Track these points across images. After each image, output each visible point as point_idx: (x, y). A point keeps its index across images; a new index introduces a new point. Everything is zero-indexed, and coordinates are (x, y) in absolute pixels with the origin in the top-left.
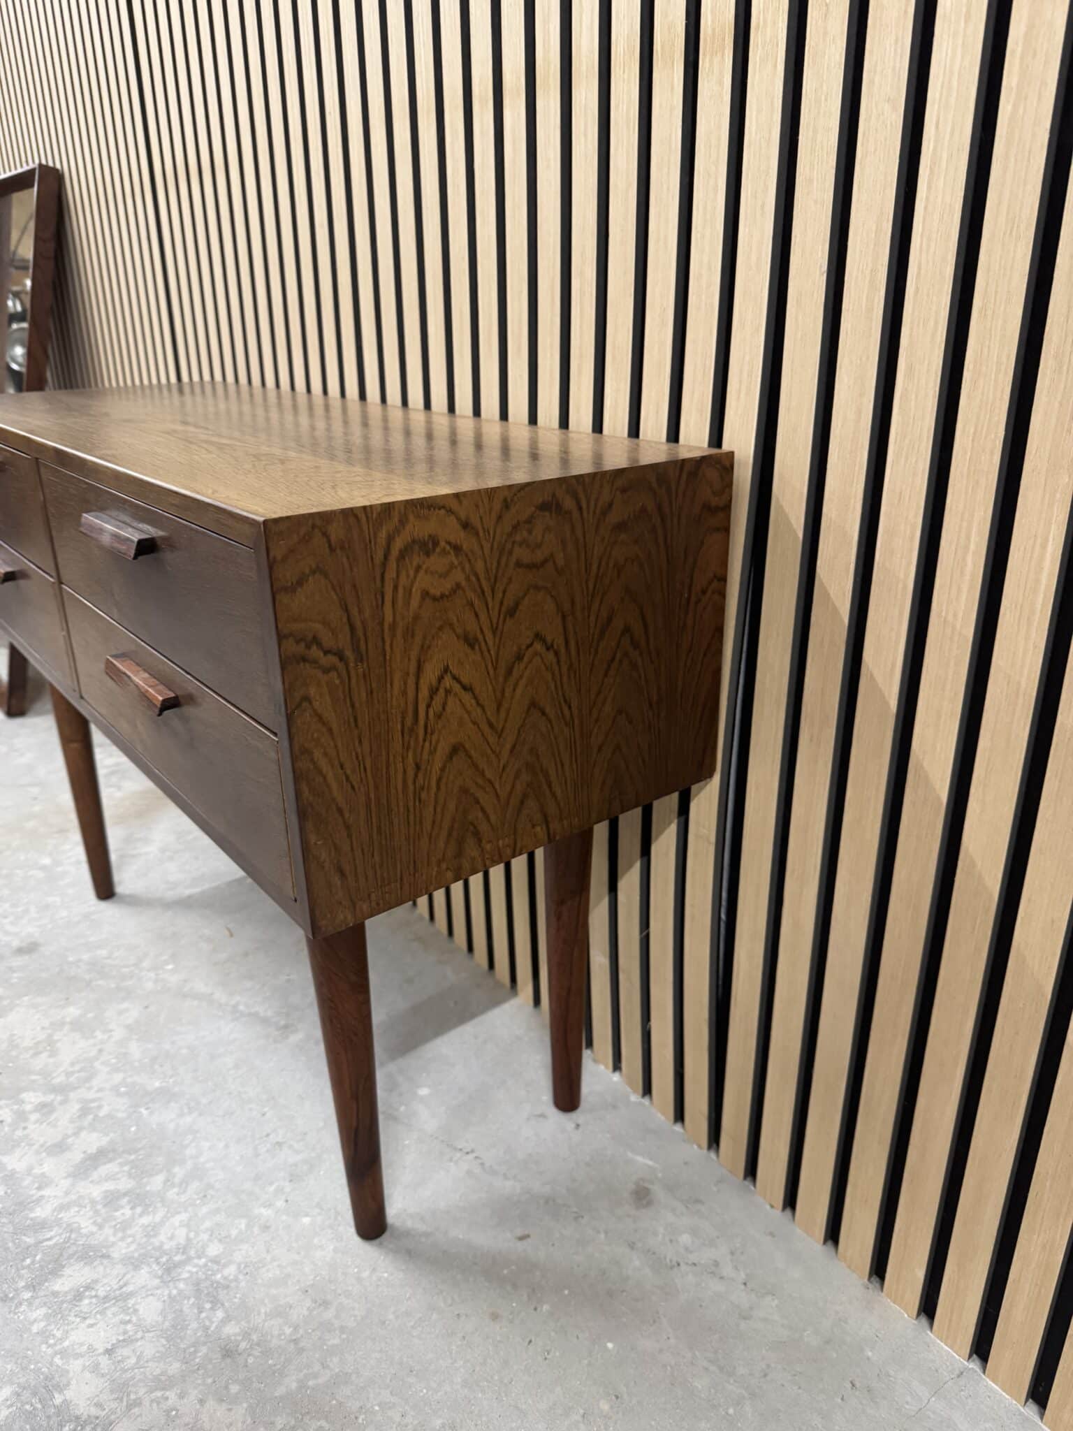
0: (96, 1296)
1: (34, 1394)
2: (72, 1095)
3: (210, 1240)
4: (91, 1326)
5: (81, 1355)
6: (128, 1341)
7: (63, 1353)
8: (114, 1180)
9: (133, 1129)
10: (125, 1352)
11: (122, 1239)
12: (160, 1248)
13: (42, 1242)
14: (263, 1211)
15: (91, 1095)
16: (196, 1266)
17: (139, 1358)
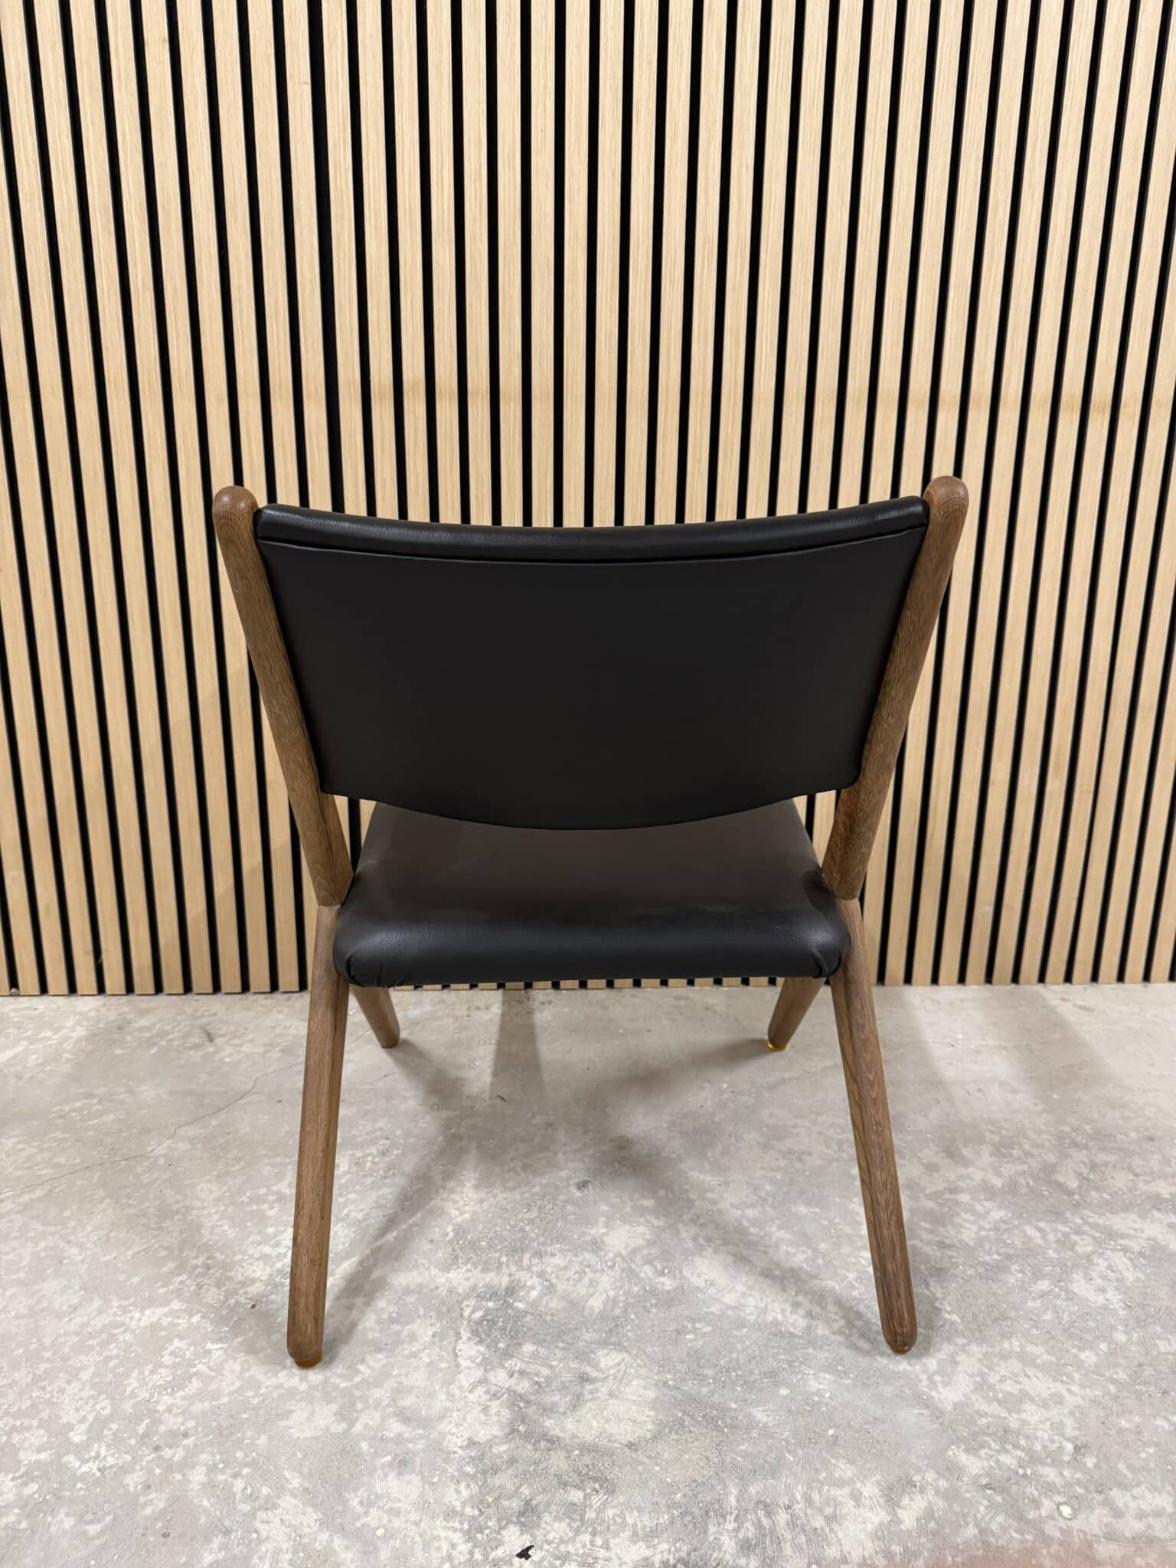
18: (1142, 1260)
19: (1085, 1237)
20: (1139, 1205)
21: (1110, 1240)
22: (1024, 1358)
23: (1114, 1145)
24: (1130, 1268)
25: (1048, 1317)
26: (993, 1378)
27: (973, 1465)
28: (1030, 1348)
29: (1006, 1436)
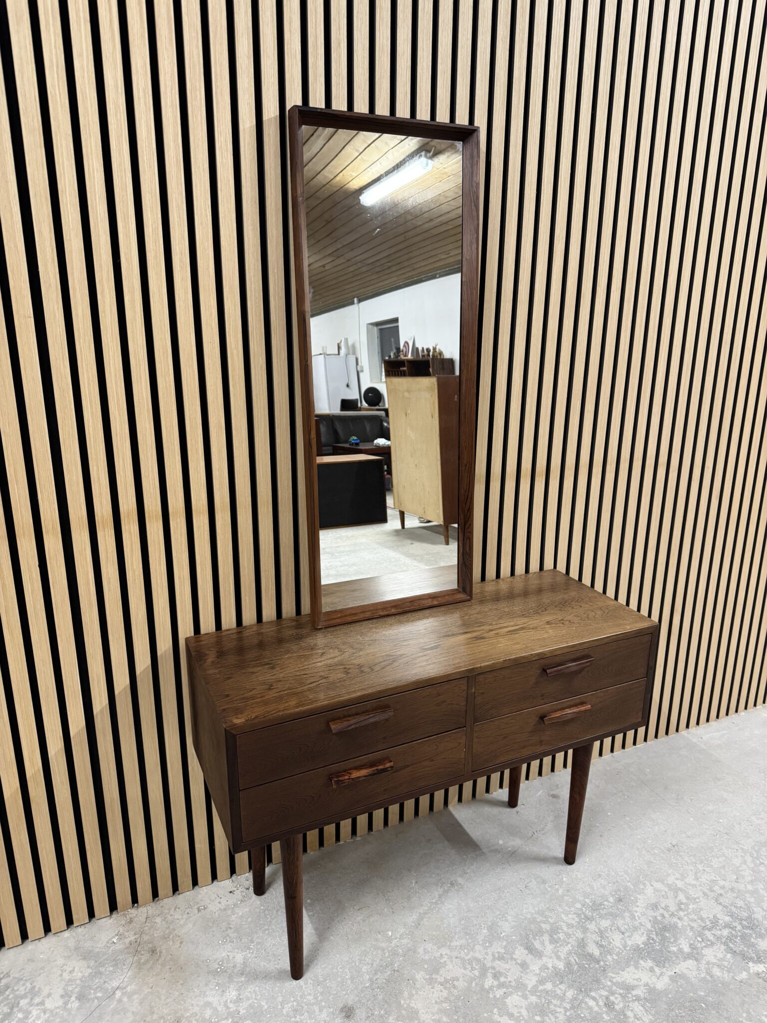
0: (601, 940)
1: (641, 953)
2: (489, 965)
3: (574, 907)
4: (613, 940)
5: (625, 941)
6: (618, 928)
7: (625, 946)
8: (543, 940)
9: (514, 938)
10: (623, 929)
11: (574, 935)
12: (579, 923)
13: (577, 963)
14: (560, 892)
15: (490, 957)
16: (586, 911)
17: (625, 924)
18: (647, 1003)
19: (616, 995)
20: (632, 958)
21: (628, 993)
23: (605, 912)
24: (644, 1012)
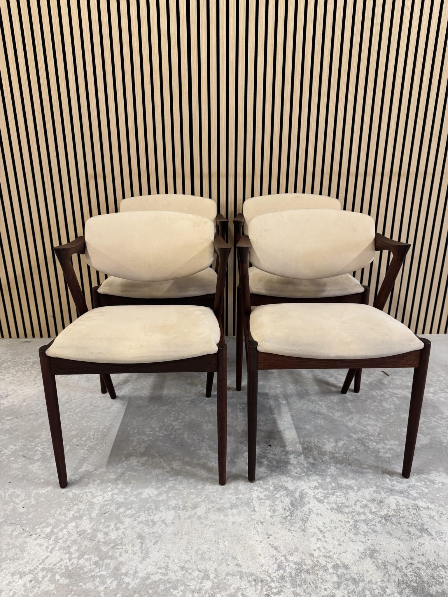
22: (369, 418)
25: (375, 410)
26: (361, 421)
27: (355, 436)
28: (371, 416)
29: (363, 431)
